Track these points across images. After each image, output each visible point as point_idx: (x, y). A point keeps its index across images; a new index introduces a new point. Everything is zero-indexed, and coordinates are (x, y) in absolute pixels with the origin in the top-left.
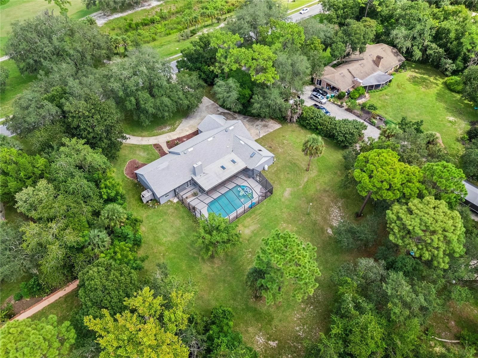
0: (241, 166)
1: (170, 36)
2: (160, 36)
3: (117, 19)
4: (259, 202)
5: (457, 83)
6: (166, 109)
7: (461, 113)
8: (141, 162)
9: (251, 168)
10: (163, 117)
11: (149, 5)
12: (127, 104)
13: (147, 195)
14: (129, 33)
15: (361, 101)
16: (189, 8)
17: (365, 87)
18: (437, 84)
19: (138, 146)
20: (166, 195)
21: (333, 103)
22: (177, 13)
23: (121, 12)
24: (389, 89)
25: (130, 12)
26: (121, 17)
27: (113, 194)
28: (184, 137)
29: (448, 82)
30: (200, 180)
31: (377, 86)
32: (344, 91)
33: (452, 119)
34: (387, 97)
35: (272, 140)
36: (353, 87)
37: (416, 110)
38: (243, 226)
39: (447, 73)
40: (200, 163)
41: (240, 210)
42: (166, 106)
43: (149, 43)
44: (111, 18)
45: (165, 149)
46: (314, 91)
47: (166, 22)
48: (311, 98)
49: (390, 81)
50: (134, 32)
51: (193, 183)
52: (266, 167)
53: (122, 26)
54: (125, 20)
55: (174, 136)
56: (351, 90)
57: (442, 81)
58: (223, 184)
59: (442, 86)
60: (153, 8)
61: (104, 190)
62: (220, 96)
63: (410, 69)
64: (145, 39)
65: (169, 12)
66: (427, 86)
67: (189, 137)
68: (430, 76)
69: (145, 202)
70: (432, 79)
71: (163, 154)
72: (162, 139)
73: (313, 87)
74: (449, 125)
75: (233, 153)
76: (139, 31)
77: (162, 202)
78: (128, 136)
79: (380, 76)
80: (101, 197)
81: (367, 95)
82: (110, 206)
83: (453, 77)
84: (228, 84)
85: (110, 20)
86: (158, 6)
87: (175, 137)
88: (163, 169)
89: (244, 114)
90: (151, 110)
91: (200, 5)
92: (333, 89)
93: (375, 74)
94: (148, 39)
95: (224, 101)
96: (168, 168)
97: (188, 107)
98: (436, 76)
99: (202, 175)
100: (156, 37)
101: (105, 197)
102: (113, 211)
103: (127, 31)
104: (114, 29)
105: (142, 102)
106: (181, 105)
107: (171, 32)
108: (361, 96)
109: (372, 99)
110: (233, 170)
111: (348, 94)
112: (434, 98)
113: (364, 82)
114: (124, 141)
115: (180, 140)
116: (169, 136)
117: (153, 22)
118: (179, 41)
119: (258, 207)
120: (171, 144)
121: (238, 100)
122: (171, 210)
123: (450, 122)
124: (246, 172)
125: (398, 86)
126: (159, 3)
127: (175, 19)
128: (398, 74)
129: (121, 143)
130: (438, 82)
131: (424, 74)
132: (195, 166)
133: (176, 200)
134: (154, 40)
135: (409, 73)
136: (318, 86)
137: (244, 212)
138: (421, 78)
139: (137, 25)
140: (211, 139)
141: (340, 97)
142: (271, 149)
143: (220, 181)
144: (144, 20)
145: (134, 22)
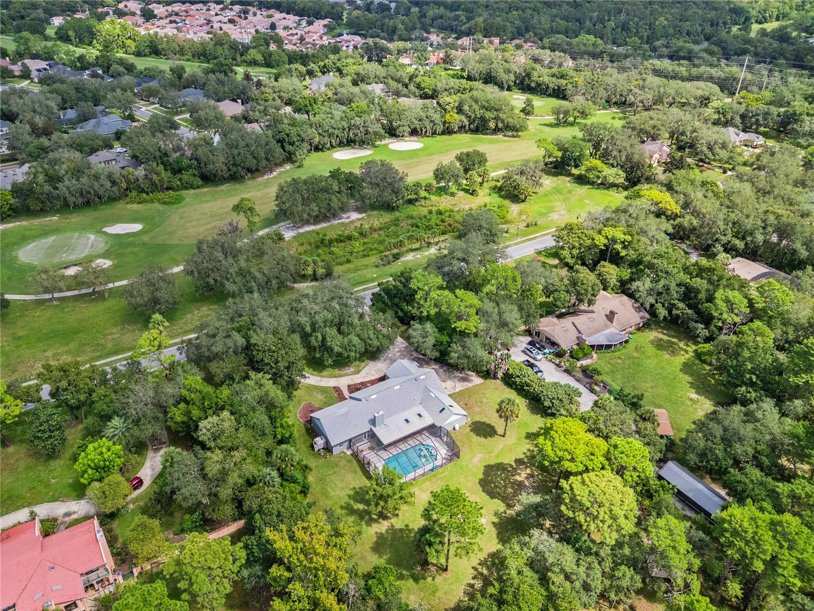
0: (428, 421)
1: (368, 258)
2: (357, 258)
3: (309, 232)
4: (441, 466)
5: (710, 353)
6: (354, 348)
7: (708, 391)
8: (317, 405)
9: (438, 425)
10: (348, 357)
11: (348, 218)
12: (313, 339)
13: (319, 442)
14: (320, 251)
15: (584, 362)
16: (396, 225)
17: (593, 347)
18: (686, 352)
19: (316, 387)
20: (341, 444)
21: (550, 361)
22: (380, 229)
23: (314, 224)
24: (624, 351)
25: (324, 225)
26: (313, 231)
27: (287, 435)
28: (369, 382)
29: (699, 351)
30: (379, 431)
31: (608, 347)
32: (564, 348)
33: (694, 396)
34: (619, 361)
35: (470, 396)
36: (578, 344)
37: (652, 381)
38: (420, 489)
39: (699, 340)
40: (381, 413)
41: (420, 471)
42: (354, 346)
43: (342, 264)
44: (301, 231)
45: (346, 393)
46: (530, 343)
47: (366, 240)
48: (524, 352)
49: (627, 342)
50: (326, 249)
51: (372, 436)
52: (457, 427)
53: (312, 241)
54: (318, 234)
55: (357, 379)
56: (575, 347)
57: (694, 347)
58: (404, 439)
59: (692, 354)
60: (352, 222)
61: (280, 430)
62: (415, 340)
63: (656, 329)
64: (339, 260)
65: (371, 228)
66: (673, 352)
67: (373, 382)
68: (680, 341)
69: (316, 450)
70: (682, 344)
71: (342, 398)
72: (343, 382)
73: (529, 339)
74: (689, 403)
75: (420, 406)
76: (332, 249)
77: (335, 453)
78: (307, 375)
79: (612, 334)
80: (275, 437)
81: (595, 356)
82: (284, 446)
83: (706, 345)
84: (424, 328)
85: (299, 233)
86: (359, 219)
87: (359, 381)
88: (342, 415)
89: (442, 363)
90: (337, 349)
91: (409, 222)
92: (553, 344)
93: (607, 331)
94: (341, 260)
95: (418, 347)
96: (347, 414)
97: (378, 348)
98: (689, 341)
99: (382, 426)
100: (352, 258)
101: (279, 437)
102: (287, 451)
103: (317, 247)
104: (302, 244)
105: (328, 339)
106: (370, 345)
107: (370, 253)
108: (586, 356)
109: (599, 362)
110: (417, 425)
111: (571, 352)
112: (678, 369)
113: (590, 340)
114: (302, 380)
115: (364, 385)
116: (352, 379)
117: (350, 238)
118: (377, 267)
119: (440, 470)
120: (353, 388)
121: (434, 346)
122: (343, 463)
123: (691, 399)
124: (433, 430)
125: (636, 348)
126: (360, 216)
127: (376, 236)
128: (640, 334)
129: (299, 382)
130: (689, 349)
131: (673, 337)
132: (376, 415)
133: (349, 453)
134: (348, 261)
135: (653, 334)
136: (536, 339)
137: (423, 475)
138: (669, 341)
139: (331, 242)
140: (398, 387)
141: (559, 355)
142: (466, 406)
143: (402, 436)
144: (340, 236)
145: (327, 238)
